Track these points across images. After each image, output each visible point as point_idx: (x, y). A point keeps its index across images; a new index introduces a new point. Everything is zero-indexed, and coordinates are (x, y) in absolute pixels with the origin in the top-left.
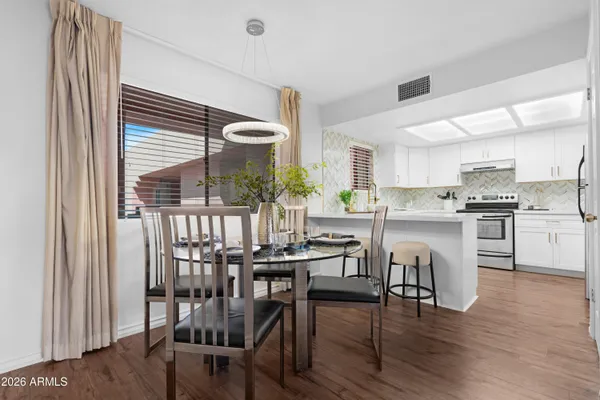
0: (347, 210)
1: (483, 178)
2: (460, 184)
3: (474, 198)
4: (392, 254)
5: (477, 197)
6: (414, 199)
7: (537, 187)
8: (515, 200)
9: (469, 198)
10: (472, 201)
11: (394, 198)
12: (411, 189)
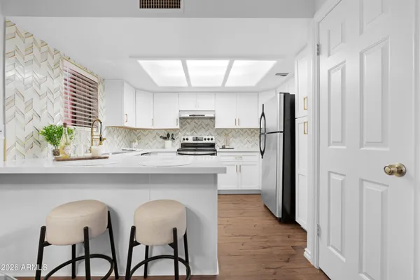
0: (56, 153)
1: (193, 124)
2: (178, 127)
3: (187, 139)
4: (133, 229)
5: (189, 138)
6: (139, 138)
7: (225, 132)
8: (213, 142)
9: (184, 139)
10: (186, 141)
11: (120, 138)
12: (136, 129)
